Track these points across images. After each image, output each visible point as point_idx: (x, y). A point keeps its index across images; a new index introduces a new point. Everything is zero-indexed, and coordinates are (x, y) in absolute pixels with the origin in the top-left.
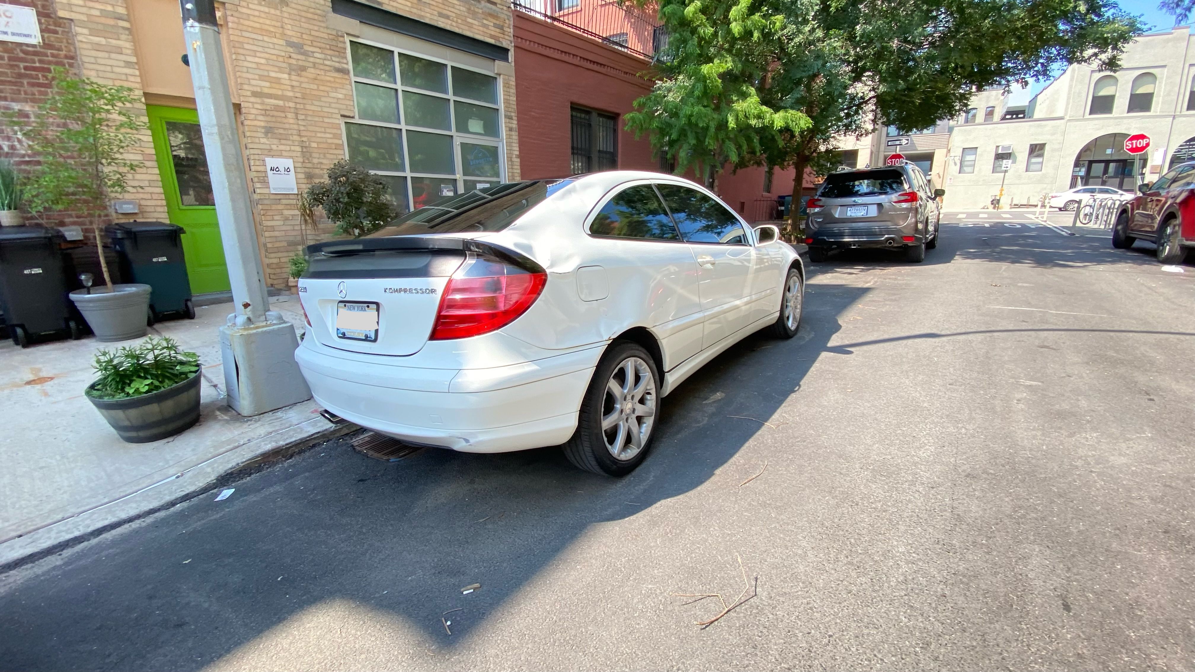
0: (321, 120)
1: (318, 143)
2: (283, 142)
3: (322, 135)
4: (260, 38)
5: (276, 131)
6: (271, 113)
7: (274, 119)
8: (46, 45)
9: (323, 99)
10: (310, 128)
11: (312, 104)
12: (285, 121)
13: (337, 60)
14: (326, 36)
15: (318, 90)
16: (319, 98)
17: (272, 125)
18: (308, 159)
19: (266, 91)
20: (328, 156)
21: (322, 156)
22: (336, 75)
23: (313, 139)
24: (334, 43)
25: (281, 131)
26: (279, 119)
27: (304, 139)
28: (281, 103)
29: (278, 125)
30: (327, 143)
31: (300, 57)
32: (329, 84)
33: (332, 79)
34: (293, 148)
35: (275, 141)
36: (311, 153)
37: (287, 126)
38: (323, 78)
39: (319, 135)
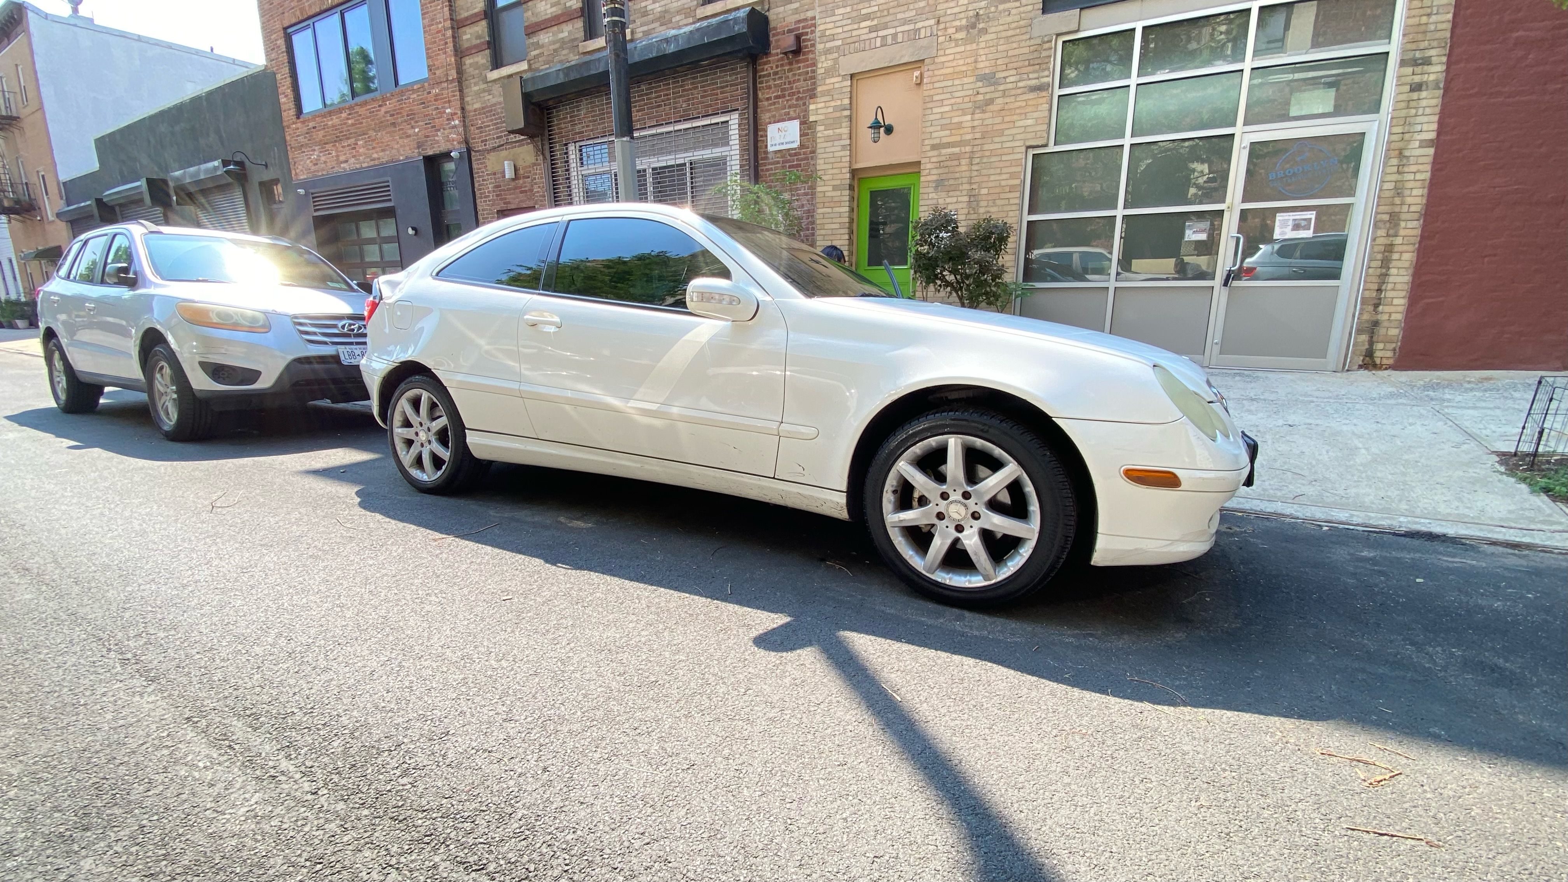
0: (998, 158)
1: (989, 188)
2: (951, 194)
3: (997, 177)
4: (950, 83)
5: (946, 183)
6: (946, 164)
7: (946, 170)
8: (802, 146)
9: (1006, 132)
10: (984, 172)
11: (992, 142)
12: (957, 169)
13: (1035, 75)
14: (1026, 50)
15: (1003, 122)
16: (1001, 133)
17: (944, 177)
18: (974, 209)
19: (945, 140)
20: (999, 202)
21: (991, 203)
22: (1032, 95)
23: (984, 185)
24: (1036, 55)
25: (951, 182)
26: (952, 169)
27: (974, 186)
28: (956, 150)
29: (950, 176)
30: (1000, 186)
31: (988, 89)
32: (1018, 111)
33: (1024, 104)
34: (960, 199)
35: (944, 194)
36: (978, 201)
37: (957, 175)
38: (1012, 106)
39: (992, 178)
